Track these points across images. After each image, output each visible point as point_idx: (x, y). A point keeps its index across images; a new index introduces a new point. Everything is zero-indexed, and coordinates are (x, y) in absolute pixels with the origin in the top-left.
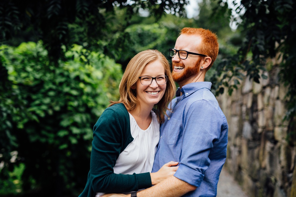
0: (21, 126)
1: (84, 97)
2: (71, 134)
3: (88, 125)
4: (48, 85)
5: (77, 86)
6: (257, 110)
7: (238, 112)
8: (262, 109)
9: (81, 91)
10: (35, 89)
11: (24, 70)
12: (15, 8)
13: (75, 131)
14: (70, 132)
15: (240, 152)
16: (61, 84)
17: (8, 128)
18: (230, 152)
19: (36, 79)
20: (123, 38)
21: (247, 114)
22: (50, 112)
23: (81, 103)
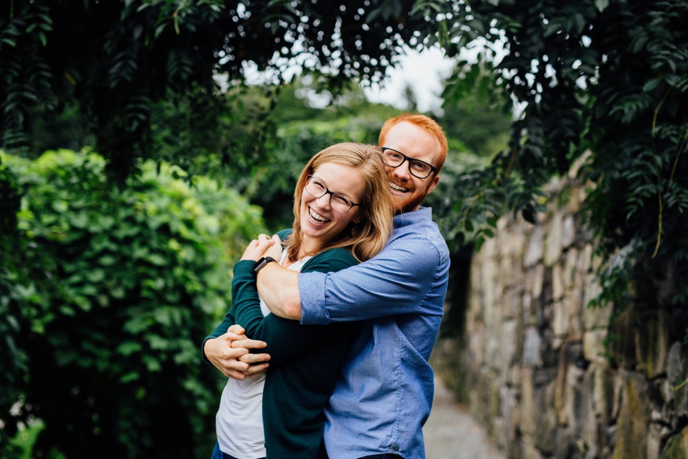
0: (38, 328)
1: (178, 271)
2: (148, 350)
3: (185, 332)
4: (100, 242)
5: (164, 247)
6: (552, 301)
7: (516, 311)
8: (562, 298)
9: (172, 257)
10: (71, 251)
11: (49, 208)
12: (44, 66)
13: (157, 343)
14: (146, 346)
15: (519, 398)
16: (128, 240)
17: (11, 331)
18: (500, 401)
19: (74, 229)
20: (261, 133)
21: (533, 312)
22: (104, 301)
23: (171, 283)
